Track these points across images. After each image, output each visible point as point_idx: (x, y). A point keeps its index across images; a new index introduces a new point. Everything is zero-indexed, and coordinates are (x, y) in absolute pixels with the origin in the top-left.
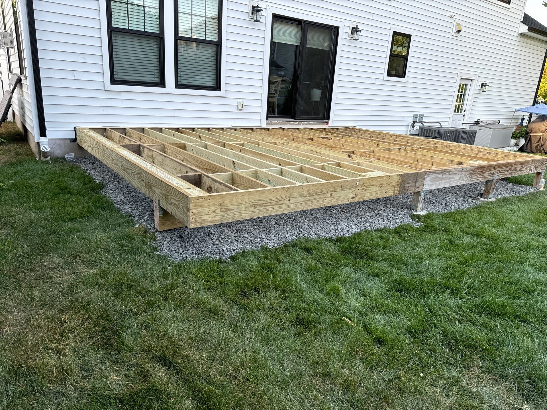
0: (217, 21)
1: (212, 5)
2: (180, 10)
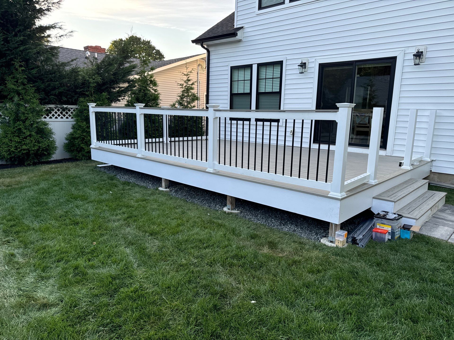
0: (279, 79)
1: (277, 70)
2: (260, 78)
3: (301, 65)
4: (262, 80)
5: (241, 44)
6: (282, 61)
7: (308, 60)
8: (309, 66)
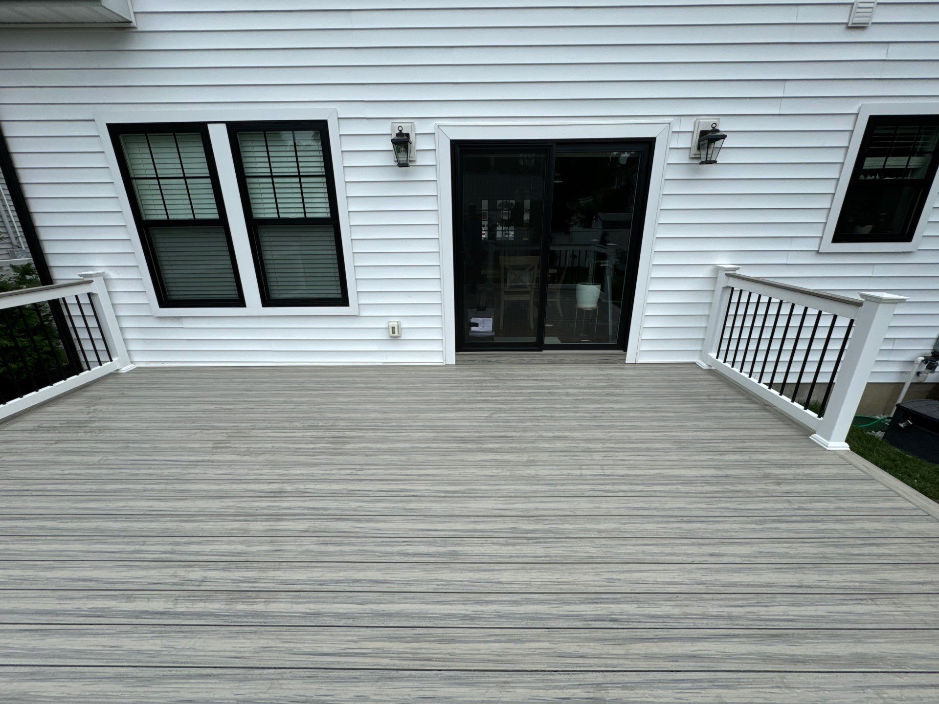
0: (324, 180)
1: (310, 150)
2: (248, 171)
3: (402, 142)
4: (256, 180)
6: (325, 123)
7: (413, 127)
8: (418, 144)
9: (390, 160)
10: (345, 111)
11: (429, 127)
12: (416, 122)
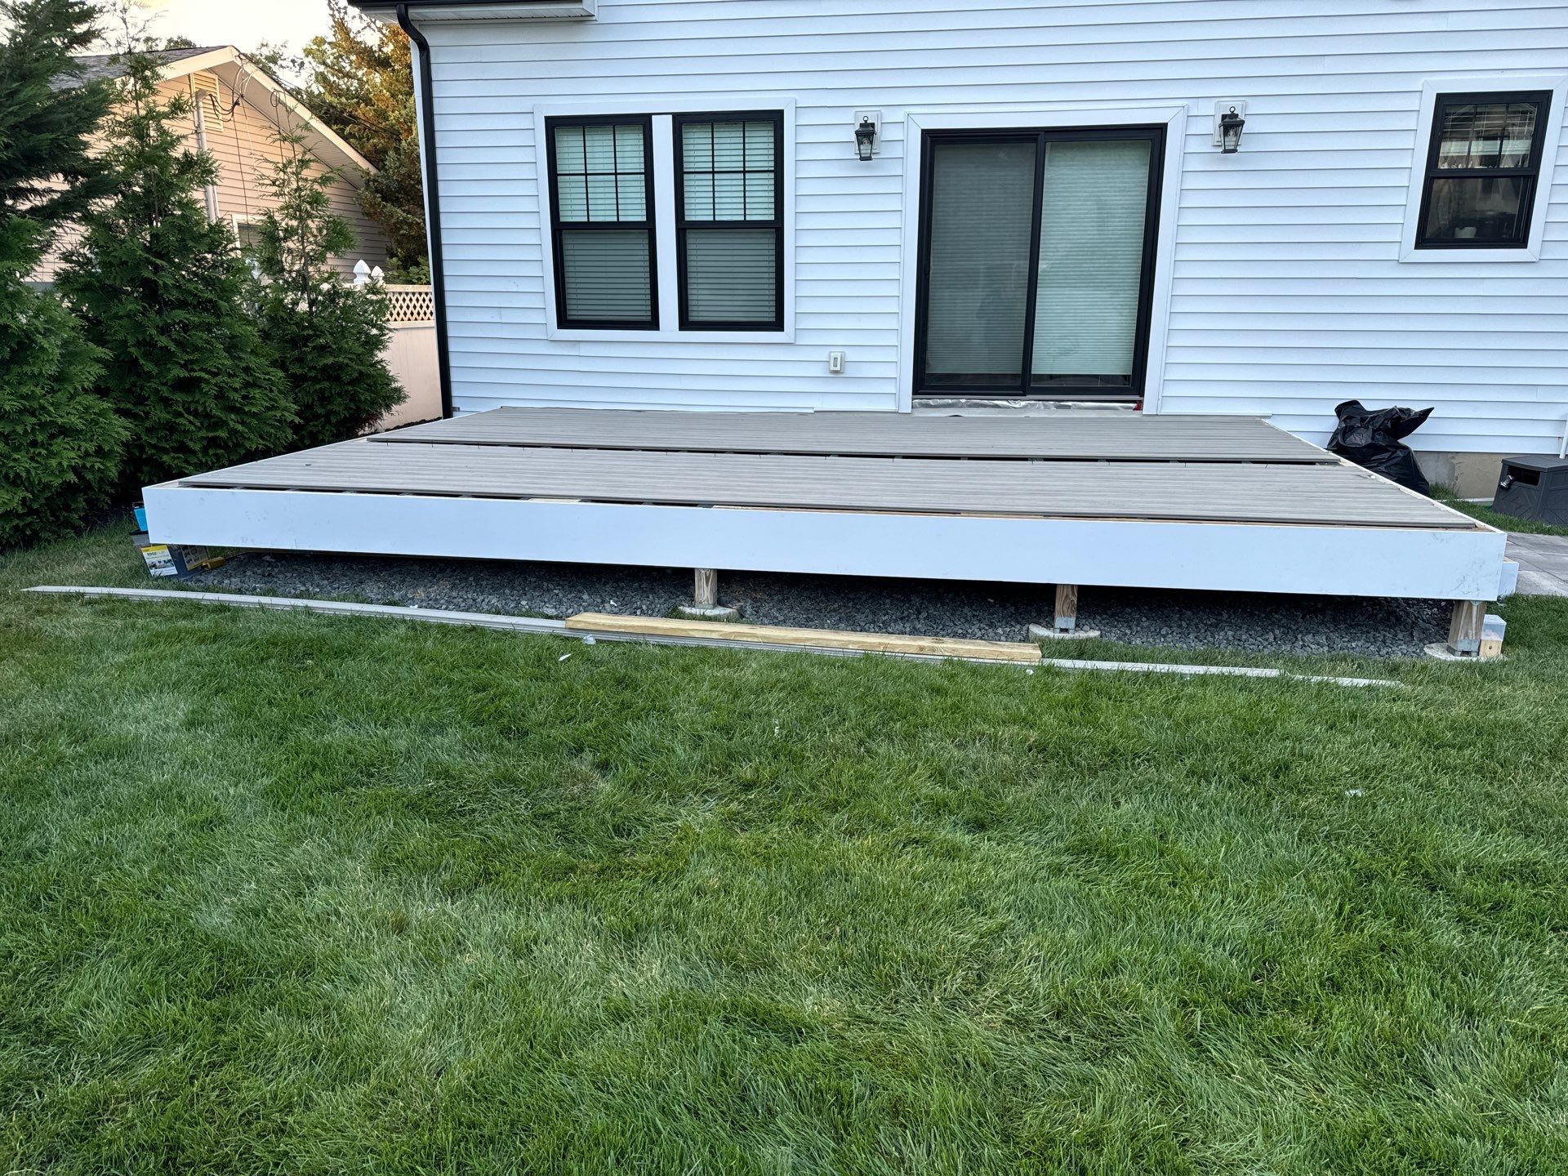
0: (772, 175)
1: (760, 142)
2: (687, 167)
3: (866, 133)
4: (694, 176)
5: (589, 34)
6: (781, 113)
7: (880, 116)
8: (883, 134)
9: (851, 152)
10: (806, 100)
11: (899, 115)
12: (883, 110)
